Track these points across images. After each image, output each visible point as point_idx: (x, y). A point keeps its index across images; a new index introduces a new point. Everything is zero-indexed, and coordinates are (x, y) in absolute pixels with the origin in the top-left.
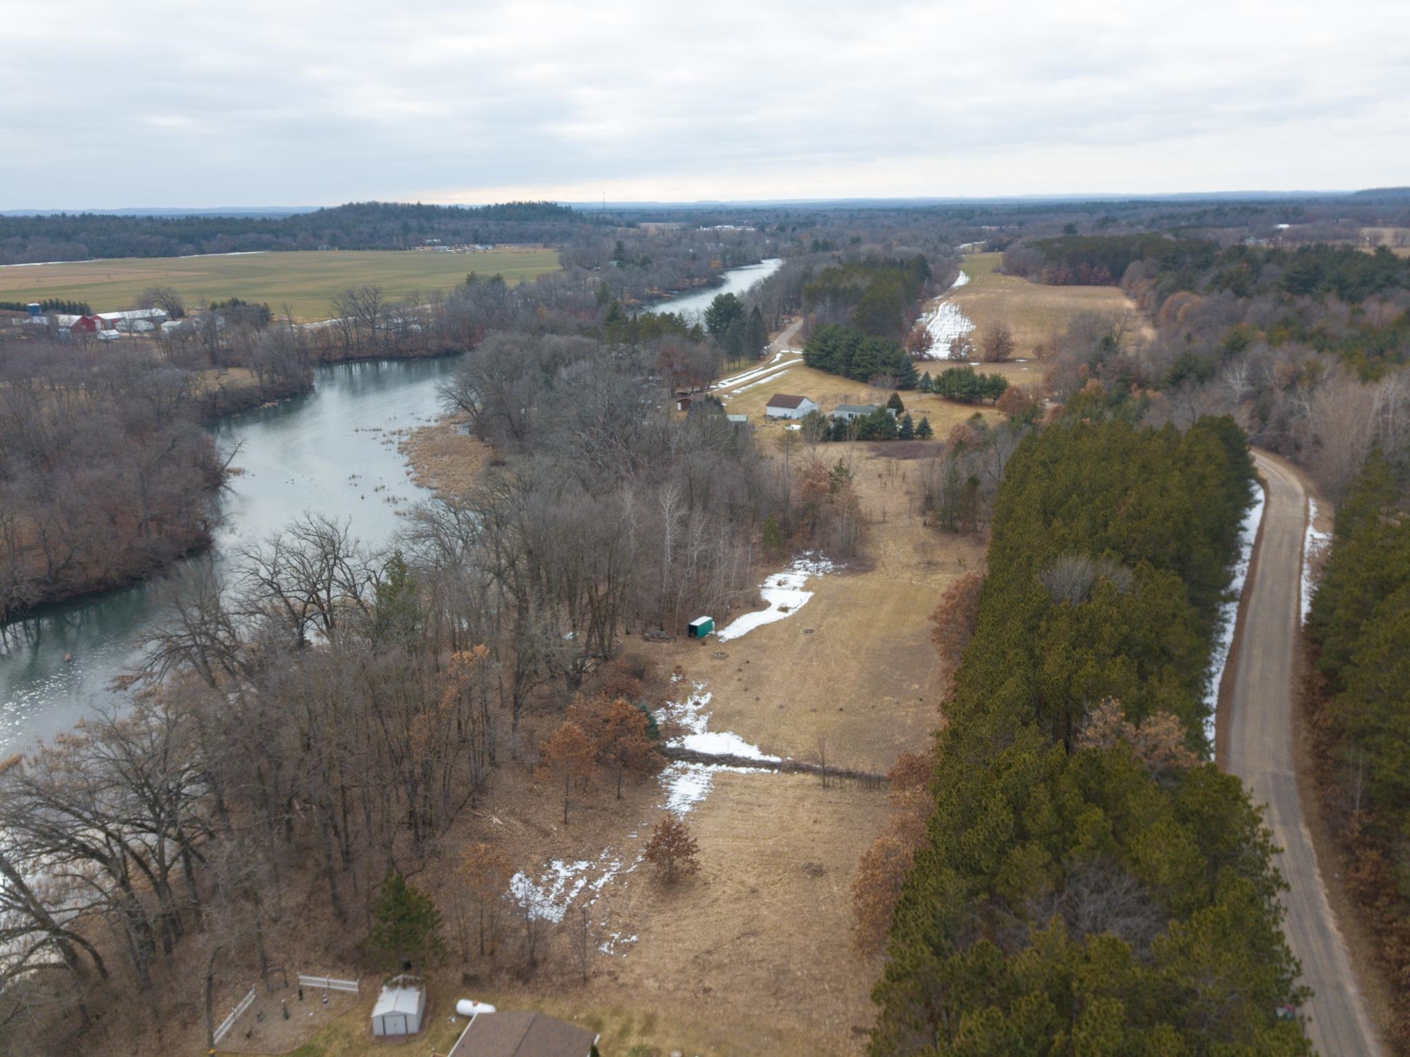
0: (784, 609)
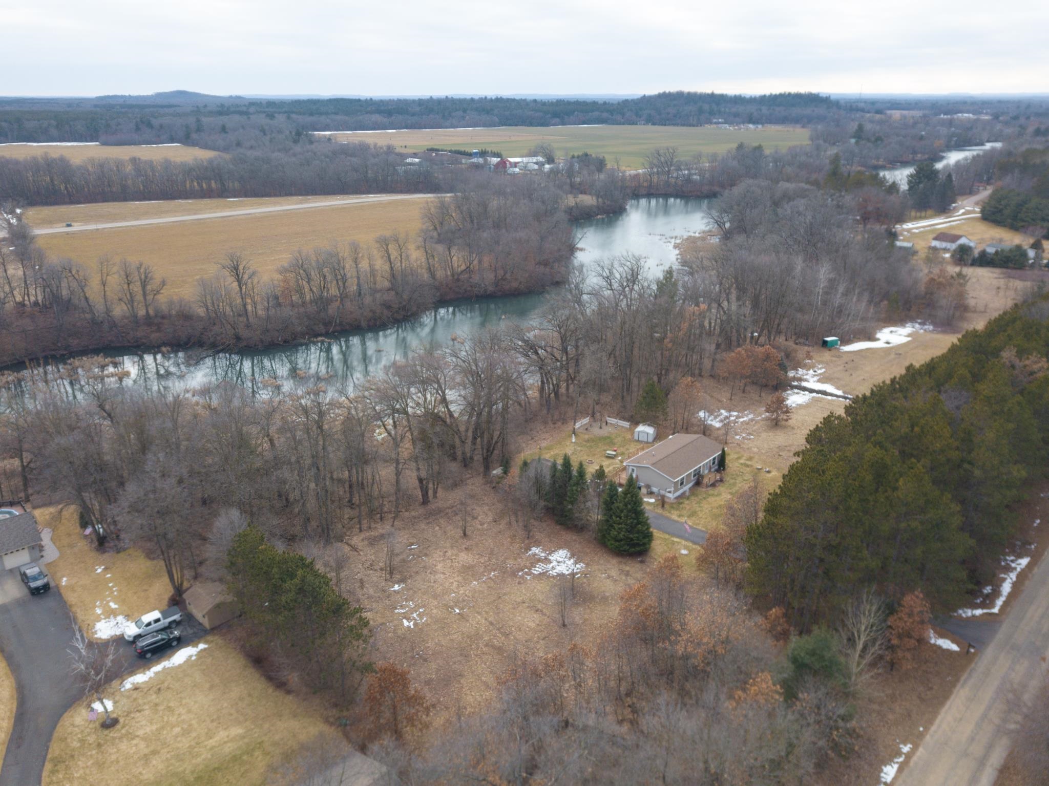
0: (888, 343)
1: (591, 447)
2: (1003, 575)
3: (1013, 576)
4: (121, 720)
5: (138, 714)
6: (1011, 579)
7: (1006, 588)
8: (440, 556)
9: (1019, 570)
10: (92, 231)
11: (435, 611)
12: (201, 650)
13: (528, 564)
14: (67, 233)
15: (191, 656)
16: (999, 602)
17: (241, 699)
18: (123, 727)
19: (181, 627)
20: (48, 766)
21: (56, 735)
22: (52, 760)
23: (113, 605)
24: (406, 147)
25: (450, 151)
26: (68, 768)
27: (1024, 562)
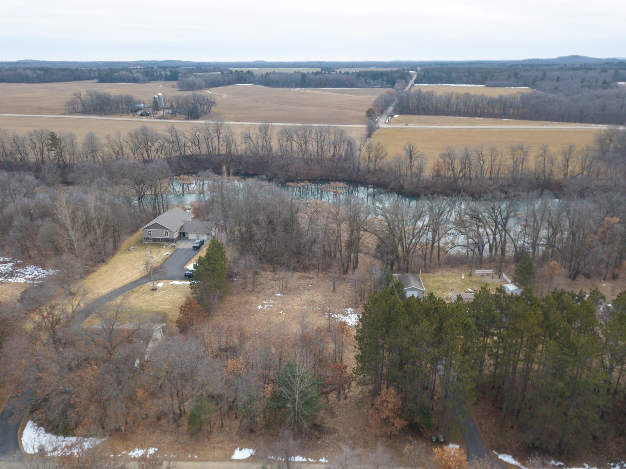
1: (467, 284)
4: (157, 290)
5: (163, 291)
8: (312, 293)
10: (413, 128)
11: (274, 308)
13: (336, 312)
14: (401, 128)
18: (155, 292)
21: (142, 285)
22: (132, 290)
26: (132, 294)
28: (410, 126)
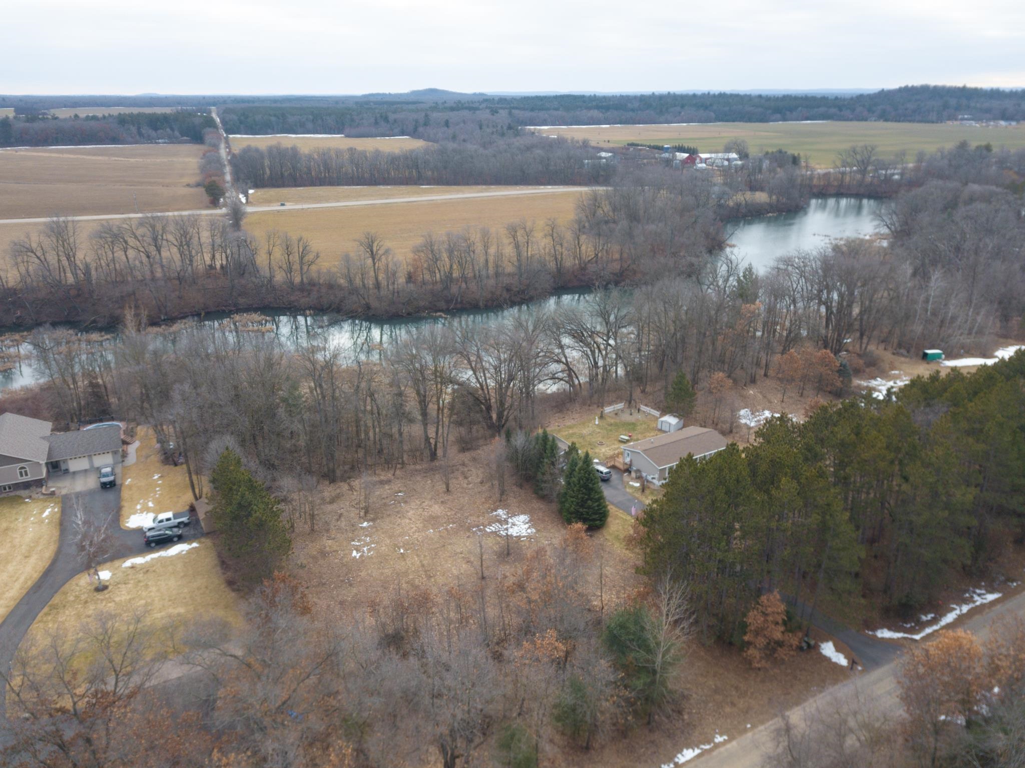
1: (611, 430)
2: (954, 606)
3: (965, 609)
4: (110, 588)
5: (124, 586)
6: (961, 610)
7: (950, 618)
8: (416, 505)
9: (978, 603)
10: (298, 210)
11: (383, 548)
12: (193, 548)
13: (486, 523)
14: (278, 211)
15: (182, 551)
16: (928, 630)
17: (199, 589)
18: (109, 593)
19: (187, 529)
20: (46, 609)
21: (62, 589)
22: (50, 606)
23: (151, 504)
24: (609, 141)
25: (649, 147)
26: (58, 613)
27: (991, 597)
28: (289, 206)
